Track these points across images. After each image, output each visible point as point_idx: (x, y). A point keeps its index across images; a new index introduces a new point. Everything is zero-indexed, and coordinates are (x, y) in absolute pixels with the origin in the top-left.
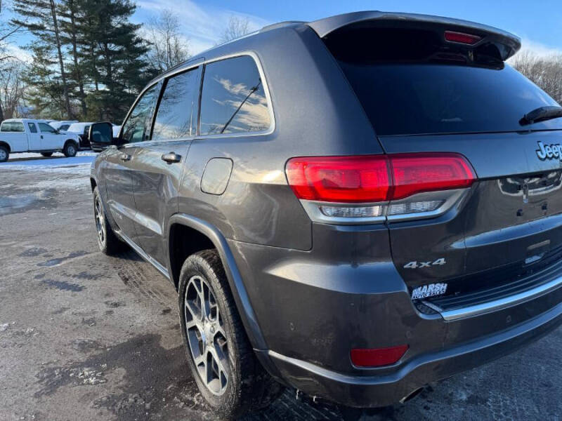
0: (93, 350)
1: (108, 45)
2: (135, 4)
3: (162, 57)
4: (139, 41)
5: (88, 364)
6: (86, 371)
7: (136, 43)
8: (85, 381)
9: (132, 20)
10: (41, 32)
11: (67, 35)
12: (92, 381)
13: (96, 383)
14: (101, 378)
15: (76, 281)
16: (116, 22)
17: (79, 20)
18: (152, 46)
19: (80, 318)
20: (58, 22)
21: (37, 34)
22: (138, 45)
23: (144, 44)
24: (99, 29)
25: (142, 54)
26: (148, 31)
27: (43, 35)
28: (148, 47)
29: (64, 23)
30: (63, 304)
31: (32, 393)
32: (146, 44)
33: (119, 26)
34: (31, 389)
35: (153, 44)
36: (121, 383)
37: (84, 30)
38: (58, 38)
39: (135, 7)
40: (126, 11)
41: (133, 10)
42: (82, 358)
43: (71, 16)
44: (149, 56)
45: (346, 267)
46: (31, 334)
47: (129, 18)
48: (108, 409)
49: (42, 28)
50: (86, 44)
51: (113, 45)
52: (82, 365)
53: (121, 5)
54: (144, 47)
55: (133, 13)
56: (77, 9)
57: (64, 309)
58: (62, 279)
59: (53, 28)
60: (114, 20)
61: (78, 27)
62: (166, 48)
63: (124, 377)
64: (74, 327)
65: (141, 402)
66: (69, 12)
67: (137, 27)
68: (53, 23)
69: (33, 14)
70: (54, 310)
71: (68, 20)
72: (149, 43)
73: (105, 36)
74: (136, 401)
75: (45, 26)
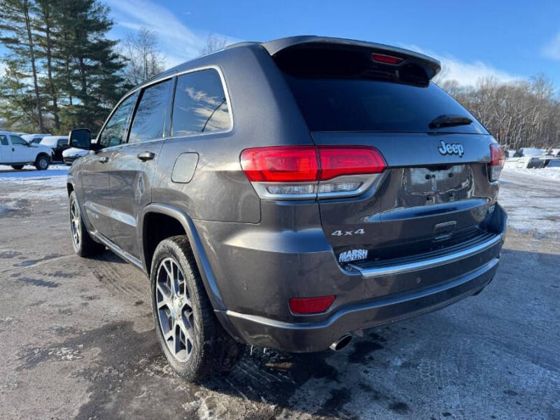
0: (70, 334)
1: (84, 60)
2: (112, 20)
3: (139, 72)
4: (116, 56)
5: (65, 345)
6: (64, 350)
7: (112, 58)
8: (63, 357)
9: (109, 36)
10: (15, 46)
11: (42, 49)
12: (69, 357)
13: (73, 359)
14: (77, 355)
15: (51, 279)
16: (92, 38)
17: (54, 34)
18: (128, 62)
19: (57, 309)
20: (33, 36)
21: (11, 48)
22: (115, 61)
23: (120, 60)
24: (75, 44)
25: (118, 70)
26: (125, 48)
27: (17, 48)
28: (124, 63)
29: (38, 38)
30: (40, 298)
31: (14, 367)
32: (122, 60)
33: (95, 42)
34: (12, 364)
35: (129, 60)
36: (97, 359)
37: (60, 45)
38: (32, 52)
39: (112, 24)
40: (103, 27)
41: (110, 27)
42: (60, 340)
43: (47, 31)
44: (125, 71)
45: (287, 232)
46: (9, 322)
47: (105, 34)
48: (85, 378)
49: (16, 41)
50: (61, 58)
51: (89, 60)
52: (60, 346)
53: (98, 21)
54: (120, 63)
55: (110, 29)
56: (53, 23)
57: (41, 302)
58: (38, 277)
59: (28, 42)
60: (90, 35)
61: (54, 42)
62: (143, 65)
63: (99, 354)
64: (51, 316)
65: (115, 372)
66: (44, 27)
67: (114, 43)
68: (28, 37)
69: (8, 28)
70: (31, 303)
71: (44, 34)
72: (125, 59)
73: (81, 51)
74: (110, 372)
75: (20, 39)
